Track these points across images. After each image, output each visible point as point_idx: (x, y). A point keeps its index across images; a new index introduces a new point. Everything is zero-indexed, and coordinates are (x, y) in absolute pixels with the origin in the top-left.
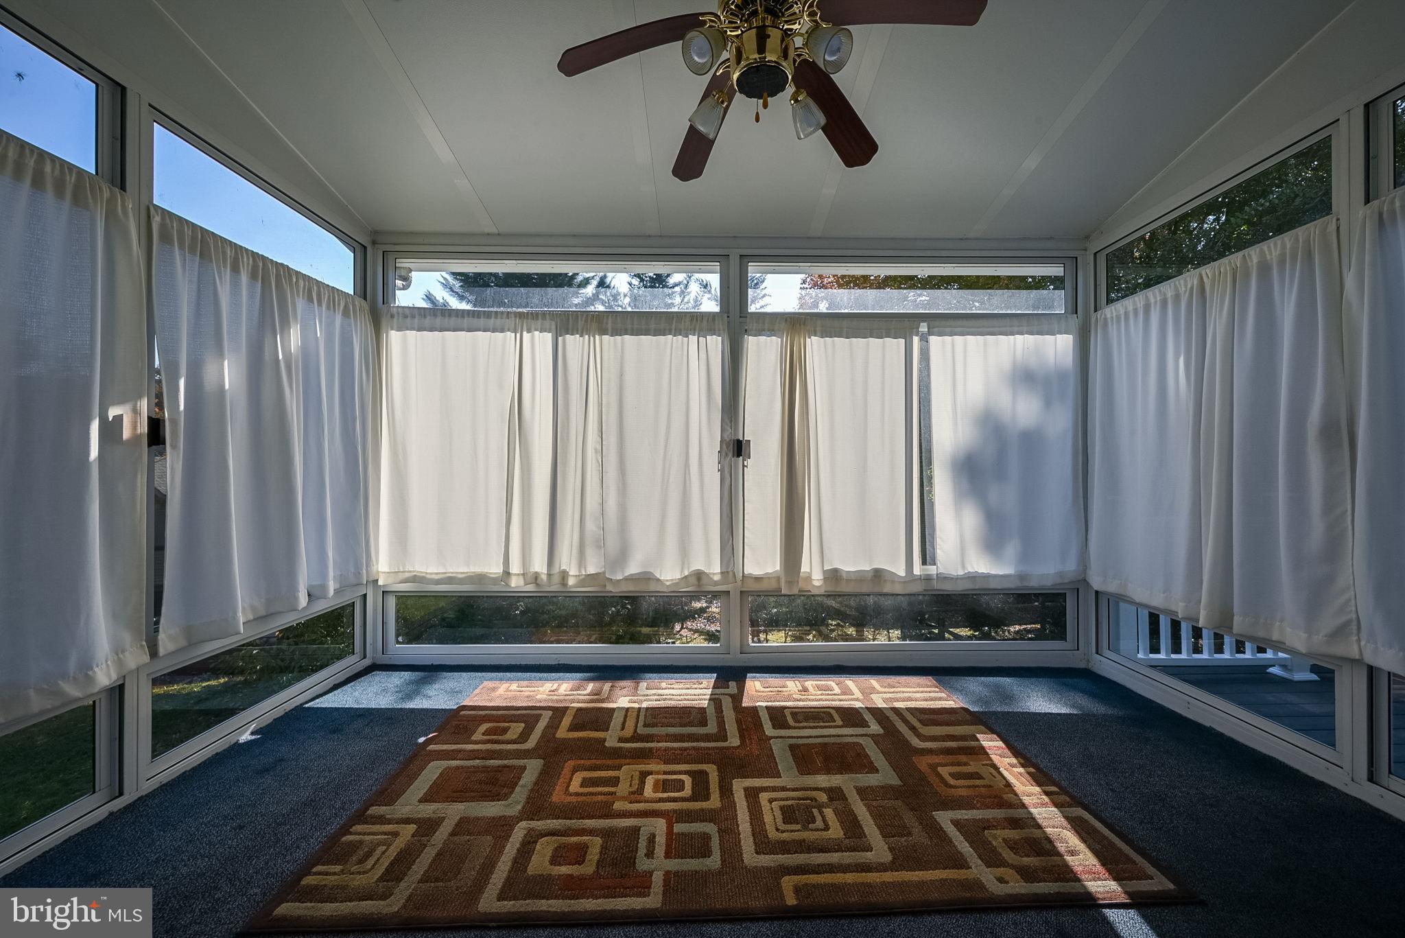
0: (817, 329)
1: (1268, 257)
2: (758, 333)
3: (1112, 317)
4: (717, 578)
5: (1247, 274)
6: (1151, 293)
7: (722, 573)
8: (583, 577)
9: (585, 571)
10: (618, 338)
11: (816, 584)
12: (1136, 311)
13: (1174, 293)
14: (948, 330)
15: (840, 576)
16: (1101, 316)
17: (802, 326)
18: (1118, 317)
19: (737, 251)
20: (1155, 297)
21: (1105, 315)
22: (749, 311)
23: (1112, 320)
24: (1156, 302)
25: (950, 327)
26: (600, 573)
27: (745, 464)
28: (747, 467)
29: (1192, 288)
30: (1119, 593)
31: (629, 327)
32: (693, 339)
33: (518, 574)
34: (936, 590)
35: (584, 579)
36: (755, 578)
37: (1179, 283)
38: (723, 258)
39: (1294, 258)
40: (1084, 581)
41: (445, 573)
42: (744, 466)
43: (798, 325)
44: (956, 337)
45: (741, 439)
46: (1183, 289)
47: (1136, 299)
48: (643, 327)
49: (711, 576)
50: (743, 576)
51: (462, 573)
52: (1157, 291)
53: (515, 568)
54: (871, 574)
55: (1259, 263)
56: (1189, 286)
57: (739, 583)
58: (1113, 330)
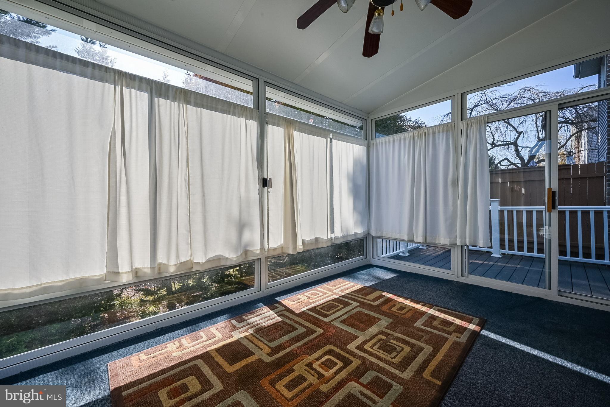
0: (296, 127)
1: (435, 131)
2: (274, 124)
3: (379, 143)
4: (258, 252)
5: (429, 134)
6: (395, 136)
7: (260, 249)
8: (179, 265)
9: (179, 261)
10: (199, 109)
11: (300, 248)
12: (389, 141)
13: (404, 137)
14: (340, 139)
15: (305, 243)
16: (375, 142)
17: (291, 125)
18: (382, 143)
19: (263, 78)
20: (397, 138)
21: (377, 142)
22: (267, 111)
23: (379, 144)
24: (397, 139)
25: (342, 138)
26: (188, 261)
27: (269, 191)
28: (270, 192)
29: (411, 136)
30: (381, 236)
31: (205, 104)
32: (243, 120)
33: (129, 272)
34: (334, 243)
35: (179, 266)
36: (274, 249)
37: (406, 135)
38: (255, 79)
39: (443, 132)
40: (369, 234)
41: (41, 284)
42: (268, 192)
43: (290, 124)
44: (343, 142)
45: (266, 178)
46: (407, 136)
47: (390, 137)
48: (214, 106)
49: (255, 251)
50: (268, 249)
51: (61, 281)
52: (398, 136)
53: (124, 267)
54: (314, 241)
55: (432, 132)
56: (410, 136)
57: (267, 253)
58: (380, 148)
